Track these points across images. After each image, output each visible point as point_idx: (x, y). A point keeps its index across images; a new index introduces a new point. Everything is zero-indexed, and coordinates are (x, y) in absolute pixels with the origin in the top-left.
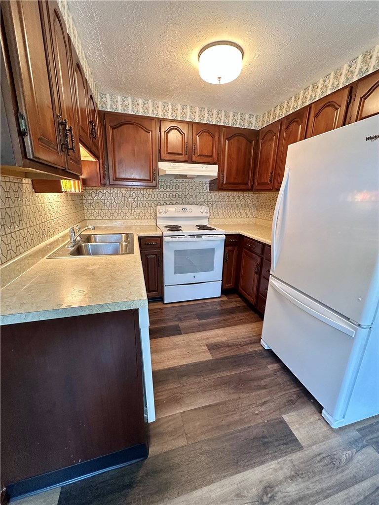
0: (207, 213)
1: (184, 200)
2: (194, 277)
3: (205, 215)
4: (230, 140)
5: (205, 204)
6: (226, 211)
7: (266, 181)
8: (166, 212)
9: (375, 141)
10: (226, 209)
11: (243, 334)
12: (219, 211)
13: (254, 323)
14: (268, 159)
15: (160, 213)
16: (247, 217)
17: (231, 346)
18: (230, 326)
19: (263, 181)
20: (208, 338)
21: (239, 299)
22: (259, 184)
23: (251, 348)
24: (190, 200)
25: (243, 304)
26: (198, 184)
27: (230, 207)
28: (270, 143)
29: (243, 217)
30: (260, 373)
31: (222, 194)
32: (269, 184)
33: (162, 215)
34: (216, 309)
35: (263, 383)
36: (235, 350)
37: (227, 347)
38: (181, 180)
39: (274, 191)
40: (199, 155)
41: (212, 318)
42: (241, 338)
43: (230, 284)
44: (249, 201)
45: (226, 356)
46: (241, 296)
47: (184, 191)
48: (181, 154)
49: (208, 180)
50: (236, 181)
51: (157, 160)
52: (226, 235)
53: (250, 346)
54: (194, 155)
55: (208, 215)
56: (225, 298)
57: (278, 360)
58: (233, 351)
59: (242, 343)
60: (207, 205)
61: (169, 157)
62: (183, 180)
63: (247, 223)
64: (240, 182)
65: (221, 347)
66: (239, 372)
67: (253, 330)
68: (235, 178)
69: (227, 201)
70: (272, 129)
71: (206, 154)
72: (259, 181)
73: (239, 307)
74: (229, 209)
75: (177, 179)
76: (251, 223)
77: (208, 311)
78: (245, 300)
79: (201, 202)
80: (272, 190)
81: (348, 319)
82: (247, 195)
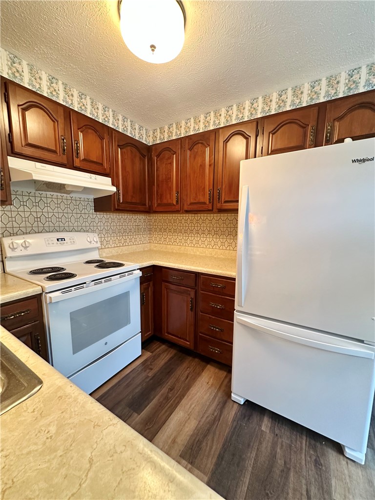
0: (97, 242)
1: (57, 224)
2: (106, 344)
3: (95, 245)
4: (123, 149)
5: (90, 230)
6: (118, 238)
7: (170, 201)
8: (26, 248)
9: (364, 165)
10: (118, 235)
11: (205, 397)
12: (109, 238)
13: (203, 374)
14: (169, 179)
15: (13, 249)
16: (142, 243)
17: (209, 430)
18: (184, 396)
19: (165, 201)
20: (174, 441)
21: (163, 347)
22: (159, 205)
23: (228, 413)
24: (67, 224)
25: (172, 352)
26: (78, 203)
27: (122, 232)
28: (169, 161)
29: (137, 243)
30: (266, 447)
31: (112, 216)
32: (174, 205)
33: (18, 253)
34: (148, 377)
35: (280, 462)
36: (217, 433)
37: (205, 436)
38: (48, 193)
39: (183, 213)
40: (84, 160)
41: (154, 398)
42: (208, 407)
43: (150, 331)
44: (141, 224)
45: (217, 453)
46: (164, 341)
47: (56, 210)
48: (54, 152)
49: (92, 197)
50: (134, 201)
51: (5, 153)
52: (141, 269)
53: (225, 412)
54: (78, 157)
55: (99, 245)
56: (148, 354)
57: (262, 411)
58: (217, 436)
59: (216, 414)
60: (93, 231)
61: (29, 151)
62: (52, 193)
63: (142, 250)
64: (138, 202)
65: (200, 442)
66: (250, 469)
67: (210, 383)
68: (132, 197)
69: (118, 224)
70: (170, 147)
71: (95, 160)
72: (159, 202)
73: (172, 358)
74: (121, 235)
75: (41, 192)
76: (146, 249)
77: (140, 387)
78: (172, 345)
79: (84, 228)
80: (180, 211)
81: (362, 341)
82: (139, 217)
